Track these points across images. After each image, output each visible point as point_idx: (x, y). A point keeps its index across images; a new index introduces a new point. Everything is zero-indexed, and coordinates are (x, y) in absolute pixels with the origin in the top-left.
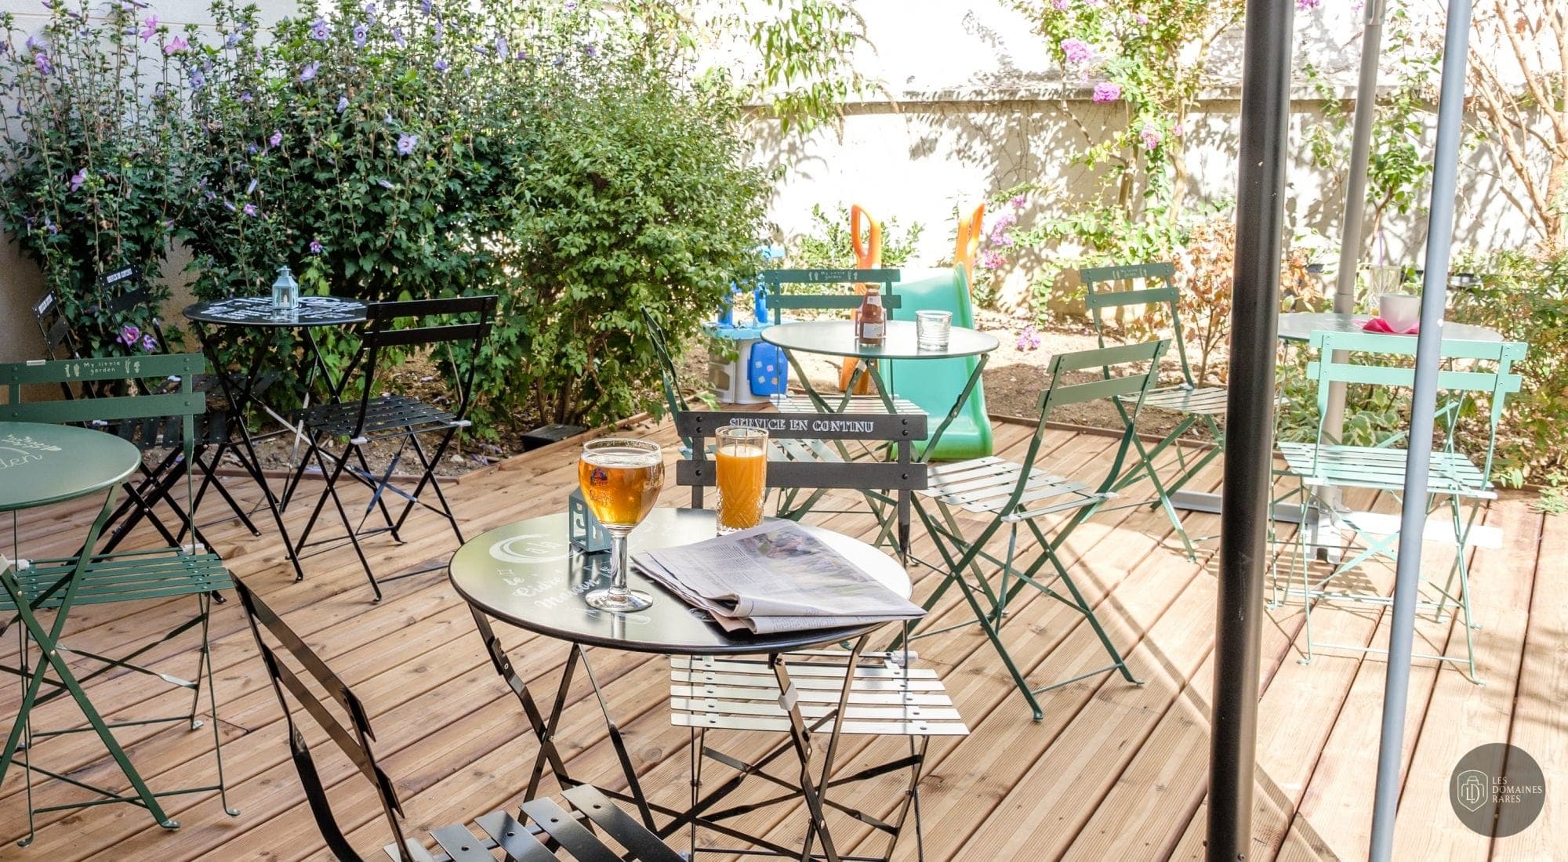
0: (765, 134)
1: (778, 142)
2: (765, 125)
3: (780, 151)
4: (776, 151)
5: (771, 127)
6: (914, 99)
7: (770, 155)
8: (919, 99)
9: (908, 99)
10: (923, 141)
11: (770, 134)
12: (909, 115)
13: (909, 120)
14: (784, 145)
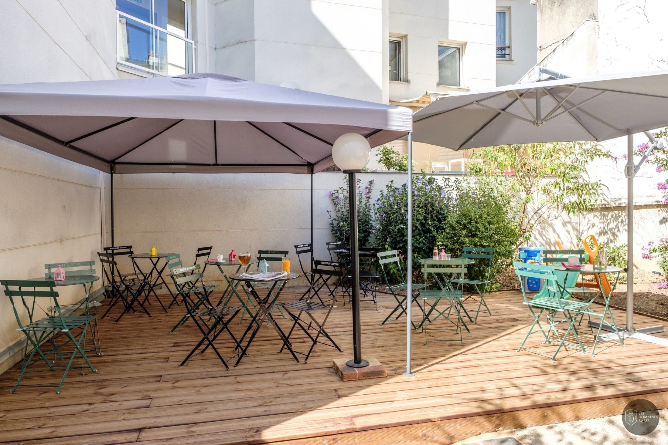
0: (614, 217)
1: (618, 219)
2: (613, 213)
3: (619, 222)
4: (617, 222)
5: (615, 214)
6: (658, 203)
7: (615, 224)
8: (660, 203)
9: (656, 203)
10: (664, 218)
11: (615, 217)
12: (659, 209)
13: (659, 211)
14: (620, 220)
